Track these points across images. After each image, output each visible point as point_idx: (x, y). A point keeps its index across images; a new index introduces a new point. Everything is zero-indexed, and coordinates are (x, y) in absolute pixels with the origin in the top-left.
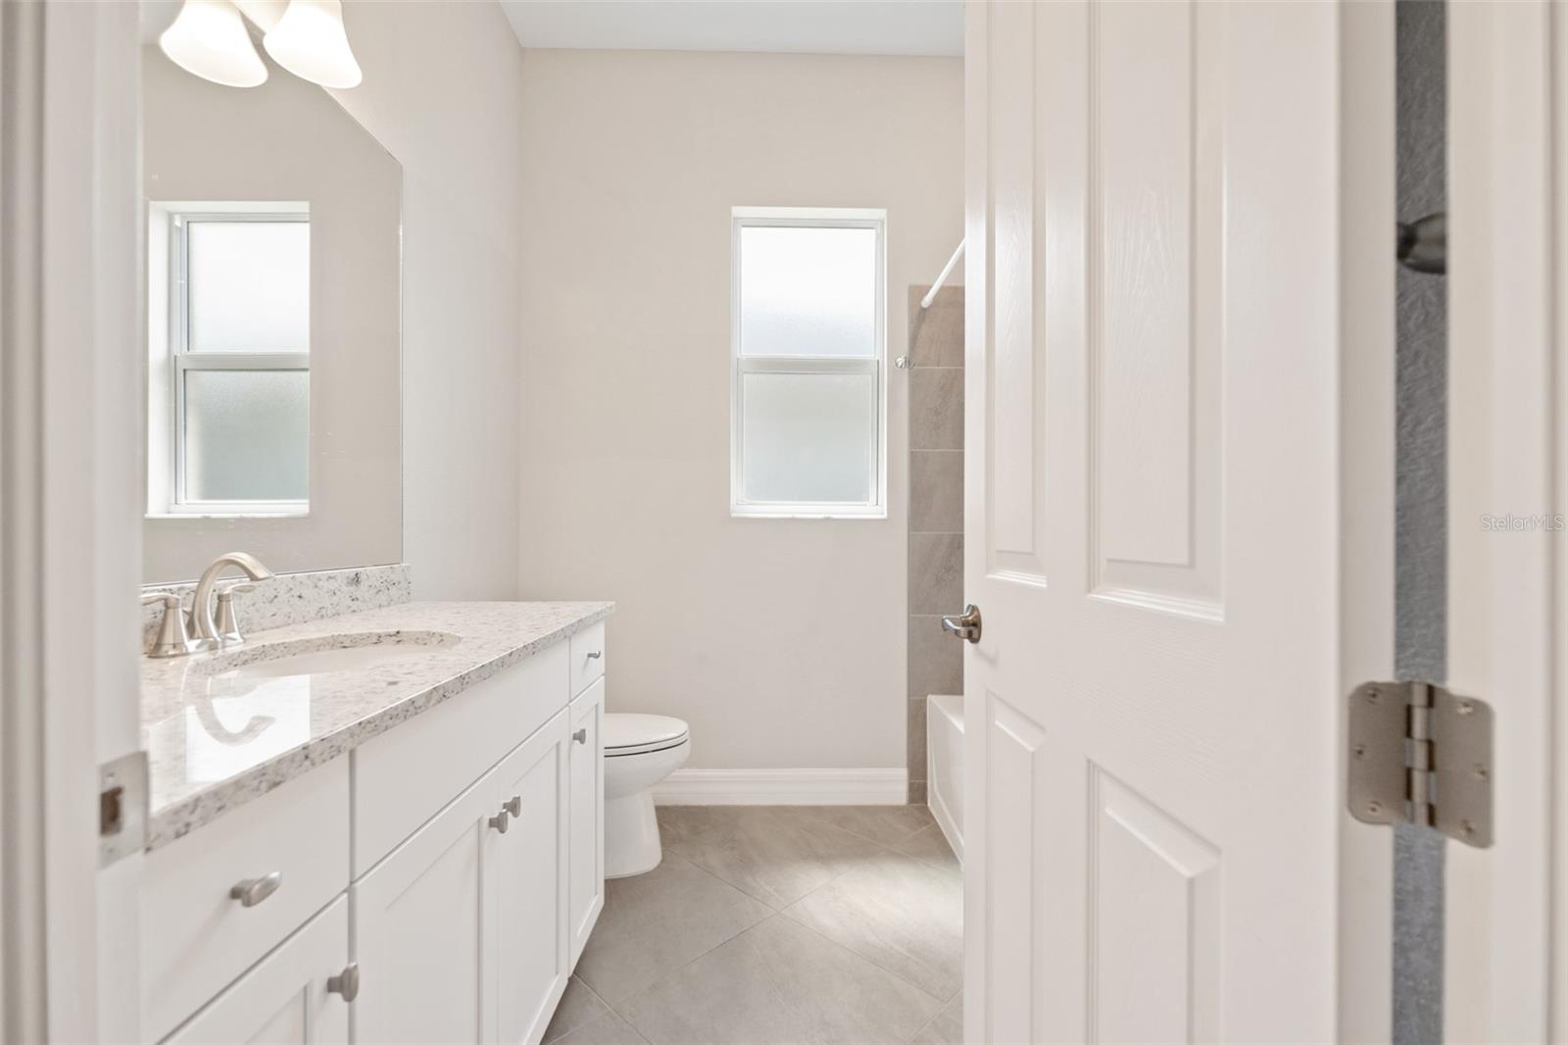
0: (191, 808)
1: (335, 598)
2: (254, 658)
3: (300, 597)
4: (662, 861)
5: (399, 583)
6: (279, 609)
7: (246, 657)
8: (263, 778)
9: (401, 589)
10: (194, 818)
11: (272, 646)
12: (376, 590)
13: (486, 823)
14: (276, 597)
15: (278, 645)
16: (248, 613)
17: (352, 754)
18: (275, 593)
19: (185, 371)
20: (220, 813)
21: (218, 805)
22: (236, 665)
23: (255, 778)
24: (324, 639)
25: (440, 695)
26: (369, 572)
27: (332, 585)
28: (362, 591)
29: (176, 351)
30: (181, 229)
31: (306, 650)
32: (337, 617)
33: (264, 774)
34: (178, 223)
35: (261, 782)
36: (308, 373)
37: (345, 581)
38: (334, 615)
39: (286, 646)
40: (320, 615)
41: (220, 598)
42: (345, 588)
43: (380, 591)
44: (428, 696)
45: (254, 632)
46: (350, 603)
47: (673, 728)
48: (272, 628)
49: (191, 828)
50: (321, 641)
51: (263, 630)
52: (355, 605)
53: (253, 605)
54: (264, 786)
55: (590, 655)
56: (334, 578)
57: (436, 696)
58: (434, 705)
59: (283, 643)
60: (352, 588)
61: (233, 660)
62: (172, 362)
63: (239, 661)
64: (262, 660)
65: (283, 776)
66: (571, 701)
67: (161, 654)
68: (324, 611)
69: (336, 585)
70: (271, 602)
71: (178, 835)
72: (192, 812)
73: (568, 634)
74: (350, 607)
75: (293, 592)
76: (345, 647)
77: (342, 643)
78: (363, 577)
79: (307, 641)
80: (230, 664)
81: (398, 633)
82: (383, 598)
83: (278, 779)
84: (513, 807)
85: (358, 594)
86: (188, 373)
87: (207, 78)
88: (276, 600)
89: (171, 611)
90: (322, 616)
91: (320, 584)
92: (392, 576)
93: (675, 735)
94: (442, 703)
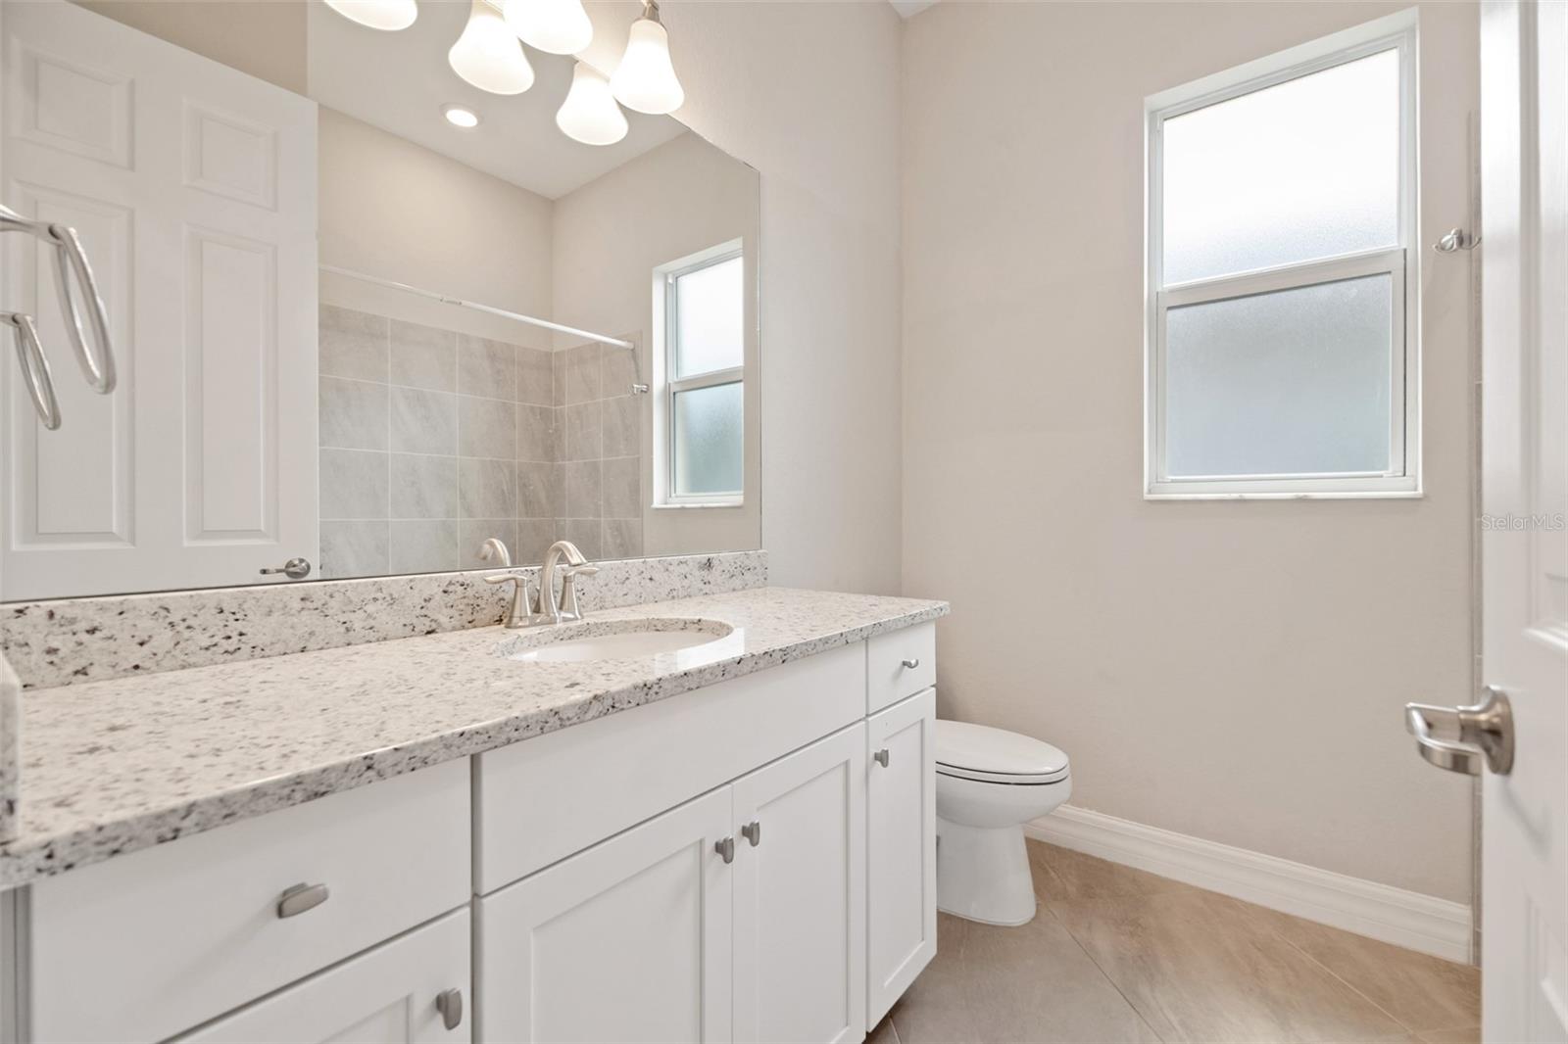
0: (183, 813)
1: (686, 580)
2: (580, 634)
3: (651, 579)
4: (1033, 919)
5: (755, 568)
6: (631, 590)
7: (571, 633)
8: (297, 787)
9: (756, 574)
10: (187, 823)
11: (596, 624)
12: (728, 575)
13: (710, 846)
14: (627, 578)
15: (601, 624)
16: (601, 592)
17: (475, 760)
18: (627, 575)
19: (674, 394)
20: (228, 820)
21: (225, 812)
22: (562, 639)
23: (285, 787)
24: (641, 621)
25: (607, 705)
26: (724, 557)
27: (684, 569)
28: (715, 575)
29: (669, 381)
30: (672, 285)
31: (625, 630)
32: (688, 599)
33: (298, 783)
34: (670, 281)
35: (293, 791)
36: (742, 384)
37: (697, 566)
38: (685, 597)
39: (608, 625)
40: (672, 595)
41: (565, 578)
42: (697, 573)
43: (733, 576)
44: (584, 707)
45: (606, 609)
46: (701, 585)
47: (1048, 760)
48: (623, 606)
49: (181, 834)
50: (638, 623)
51: (615, 607)
52: (706, 589)
53: (606, 585)
54: (298, 796)
55: (904, 664)
56: (686, 562)
57: (596, 707)
58: (594, 718)
59: (606, 623)
60: (705, 573)
61: (559, 635)
62: (667, 387)
63: (565, 636)
64: (586, 636)
65: (330, 786)
66: (867, 715)
67: (513, 625)
68: (675, 593)
69: (687, 569)
70: (623, 583)
71: (162, 840)
72: (184, 818)
73: (866, 638)
74: (701, 590)
75: (643, 575)
76: (658, 630)
77: (655, 626)
78: (715, 562)
79: (626, 622)
80: (555, 638)
81: (699, 620)
82: (737, 582)
83: (323, 789)
84: (750, 832)
85: (709, 578)
86: (677, 395)
87: (592, 143)
88: (627, 582)
89: (519, 589)
90: (673, 597)
91: (671, 568)
92: (747, 562)
93: (1050, 769)
94: (609, 717)
